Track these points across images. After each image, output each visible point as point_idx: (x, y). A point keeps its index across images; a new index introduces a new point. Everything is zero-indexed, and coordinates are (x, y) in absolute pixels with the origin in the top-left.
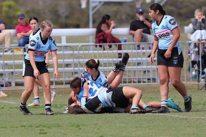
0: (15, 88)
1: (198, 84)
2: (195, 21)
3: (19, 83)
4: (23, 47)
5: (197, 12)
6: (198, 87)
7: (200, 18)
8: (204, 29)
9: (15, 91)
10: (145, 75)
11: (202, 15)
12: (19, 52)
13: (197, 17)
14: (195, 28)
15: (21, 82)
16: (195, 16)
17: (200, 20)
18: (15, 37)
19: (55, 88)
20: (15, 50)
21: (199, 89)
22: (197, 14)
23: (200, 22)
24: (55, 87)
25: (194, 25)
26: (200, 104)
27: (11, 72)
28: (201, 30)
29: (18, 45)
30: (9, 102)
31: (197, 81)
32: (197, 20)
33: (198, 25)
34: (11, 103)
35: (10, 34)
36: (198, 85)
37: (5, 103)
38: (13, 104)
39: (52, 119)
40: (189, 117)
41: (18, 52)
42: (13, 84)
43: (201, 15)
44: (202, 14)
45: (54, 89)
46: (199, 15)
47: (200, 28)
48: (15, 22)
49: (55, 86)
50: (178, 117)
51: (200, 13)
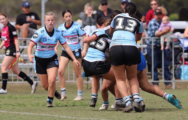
1: (88, 83)
2: (85, 16)
5: (87, 6)
6: (86, 86)
7: (90, 13)
8: (94, 25)
10: (31, 73)
13: (87, 12)
14: (85, 24)
16: (85, 10)
17: (90, 15)
21: (88, 88)
22: (87, 9)
23: (90, 18)
25: (84, 21)
28: (91, 25)
31: (86, 80)
32: (86, 15)
33: (88, 20)
36: (86, 84)
40: (78, 118)
43: (91, 10)
44: (92, 8)
46: (89, 10)
47: (89, 24)
50: (66, 118)
51: (89, 8)
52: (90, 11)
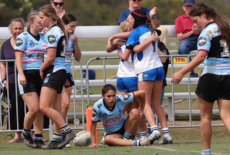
0: (175, 125)
3: (181, 115)
4: (188, 55)
9: (173, 129)
12: (182, 63)
15: (185, 114)
18: (175, 38)
20: (175, 60)
27: (167, 98)
29: (178, 51)
30: (165, 149)
34: (169, 150)
35: (167, 31)
37: (157, 150)
38: (172, 152)
41: (179, 64)
42: (172, 118)
48: (173, 12)
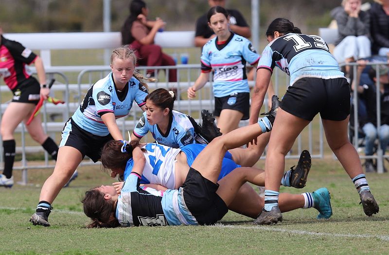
2: (343, 16)
7: (355, 9)
8: (363, 35)
11: (360, 3)
13: (347, 7)
14: (344, 32)
16: (343, 4)
17: (355, 14)
19: (26, 169)
23: (354, 19)
24: (27, 167)
25: (341, 26)
26: (354, 204)
28: (357, 36)
32: (347, 14)
33: (350, 24)
39: (20, 240)
40: (330, 234)
43: (357, 3)
45: (22, 170)
46: (352, 3)
47: (354, 31)
49: (26, 165)
50: (305, 235)
52: (354, 5)
